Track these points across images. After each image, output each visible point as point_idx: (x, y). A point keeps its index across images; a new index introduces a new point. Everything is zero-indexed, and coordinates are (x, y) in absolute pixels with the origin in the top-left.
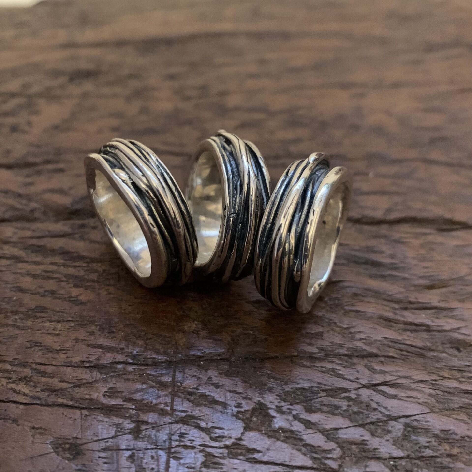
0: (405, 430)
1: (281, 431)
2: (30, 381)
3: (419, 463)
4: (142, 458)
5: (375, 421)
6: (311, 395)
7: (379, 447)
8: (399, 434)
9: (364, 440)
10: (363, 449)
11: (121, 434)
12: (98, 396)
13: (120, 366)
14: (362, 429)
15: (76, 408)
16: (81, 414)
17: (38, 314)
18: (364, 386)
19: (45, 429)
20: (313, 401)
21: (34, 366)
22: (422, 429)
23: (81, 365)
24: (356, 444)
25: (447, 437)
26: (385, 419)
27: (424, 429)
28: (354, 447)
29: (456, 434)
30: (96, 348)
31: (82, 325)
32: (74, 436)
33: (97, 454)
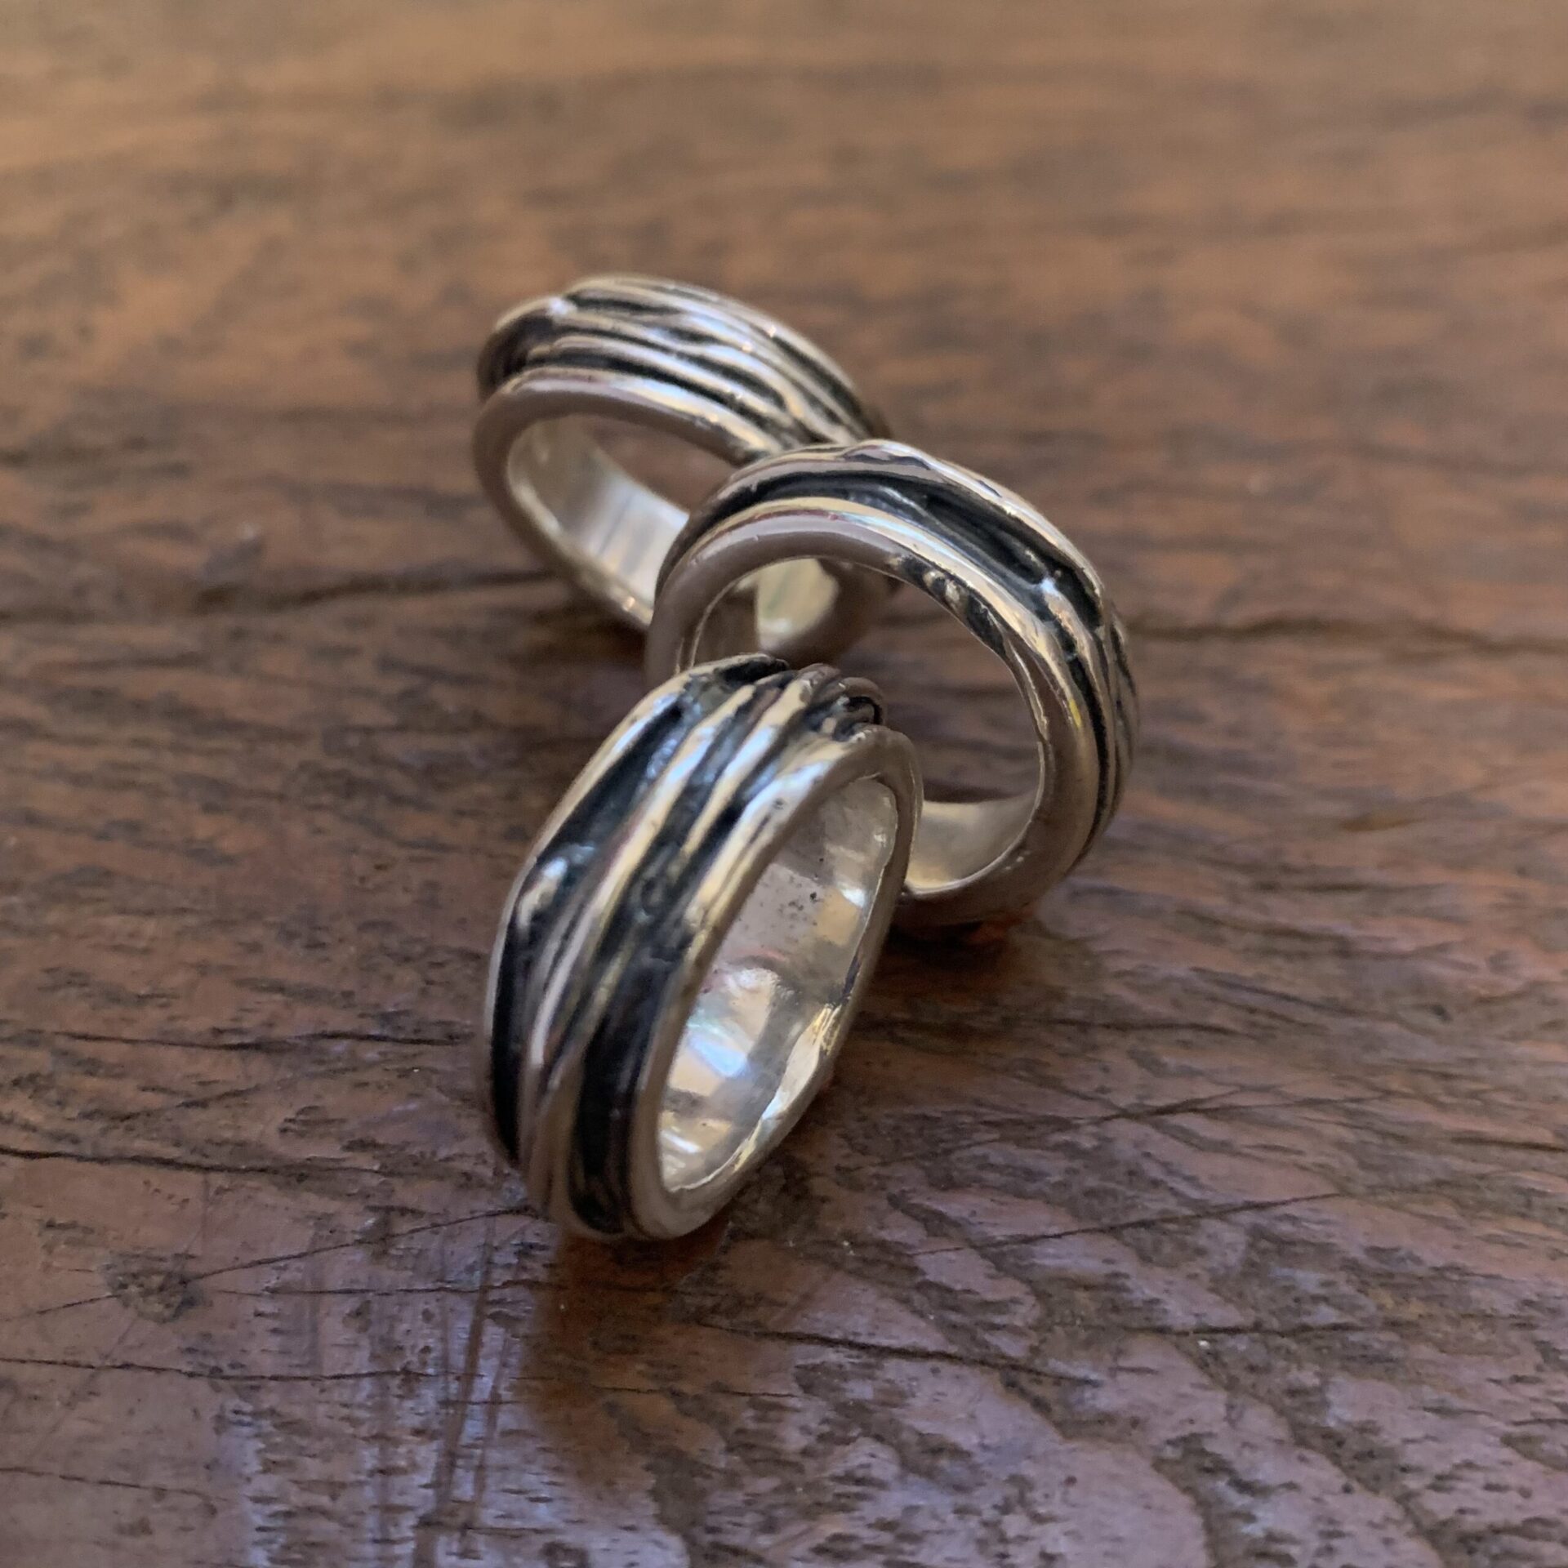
0: (1251, 1246)
1: (846, 1244)
2: (48, 1088)
3: (1294, 1346)
4: (394, 1319)
5: (1154, 1217)
6: (951, 1136)
7: (1163, 1297)
8: (1233, 1259)
9: (1116, 1275)
10: (1112, 1300)
11: (330, 1244)
12: (262, 1133)
13: (339, 1047)
14: (1113, 1241)
15: (190, 1167)
16: (207, 1185)
17: (84, 893)
18: (1125, 1114)
19: (88, 1230)
20: (953, 1157)
21: (62, 1043)
22: (1306, 1243)
23: (217, 1041)
24: (1087, 1288)
25: (1385, 1267)
26: (1187, 1212)
27: (1313, 1244)
28: (1081, 1296)
29: (1418, 1261)
30: (264, 990)
31: (223, 923)
32: (181, 1250)
33: (251, 1305)
